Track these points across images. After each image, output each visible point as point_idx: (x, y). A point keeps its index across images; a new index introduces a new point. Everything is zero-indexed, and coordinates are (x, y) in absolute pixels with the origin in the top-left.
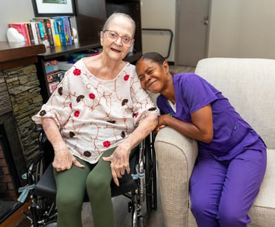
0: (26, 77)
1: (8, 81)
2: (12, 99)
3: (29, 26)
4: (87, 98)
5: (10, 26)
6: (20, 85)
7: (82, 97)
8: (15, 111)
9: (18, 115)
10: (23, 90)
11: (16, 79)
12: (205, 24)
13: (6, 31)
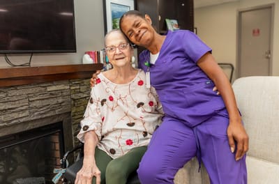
0: (85, 87)
1: (72, 88)
2: (73, 102)
3: (98, 53)
4: (108, 101)
5: (86, 53)
6: (80, 92)
7: (104, 100)
8: (73, 111)
9: (75, 116)
10: (82, 96)
11: (78, 87)
12: (268, 58)
13: (83, 56)
